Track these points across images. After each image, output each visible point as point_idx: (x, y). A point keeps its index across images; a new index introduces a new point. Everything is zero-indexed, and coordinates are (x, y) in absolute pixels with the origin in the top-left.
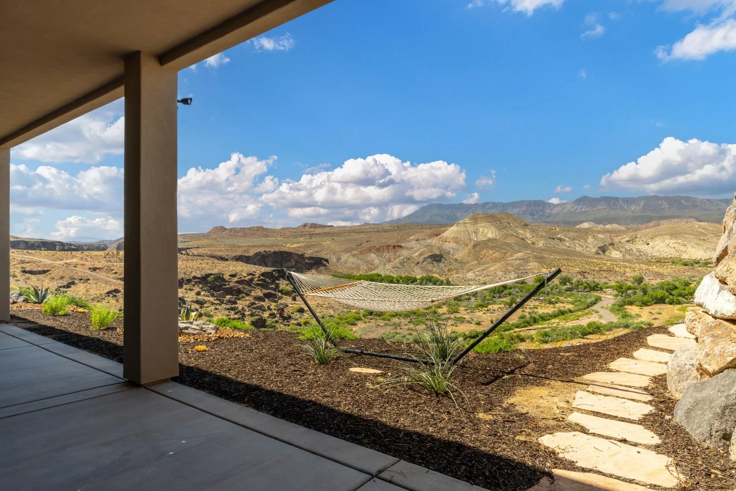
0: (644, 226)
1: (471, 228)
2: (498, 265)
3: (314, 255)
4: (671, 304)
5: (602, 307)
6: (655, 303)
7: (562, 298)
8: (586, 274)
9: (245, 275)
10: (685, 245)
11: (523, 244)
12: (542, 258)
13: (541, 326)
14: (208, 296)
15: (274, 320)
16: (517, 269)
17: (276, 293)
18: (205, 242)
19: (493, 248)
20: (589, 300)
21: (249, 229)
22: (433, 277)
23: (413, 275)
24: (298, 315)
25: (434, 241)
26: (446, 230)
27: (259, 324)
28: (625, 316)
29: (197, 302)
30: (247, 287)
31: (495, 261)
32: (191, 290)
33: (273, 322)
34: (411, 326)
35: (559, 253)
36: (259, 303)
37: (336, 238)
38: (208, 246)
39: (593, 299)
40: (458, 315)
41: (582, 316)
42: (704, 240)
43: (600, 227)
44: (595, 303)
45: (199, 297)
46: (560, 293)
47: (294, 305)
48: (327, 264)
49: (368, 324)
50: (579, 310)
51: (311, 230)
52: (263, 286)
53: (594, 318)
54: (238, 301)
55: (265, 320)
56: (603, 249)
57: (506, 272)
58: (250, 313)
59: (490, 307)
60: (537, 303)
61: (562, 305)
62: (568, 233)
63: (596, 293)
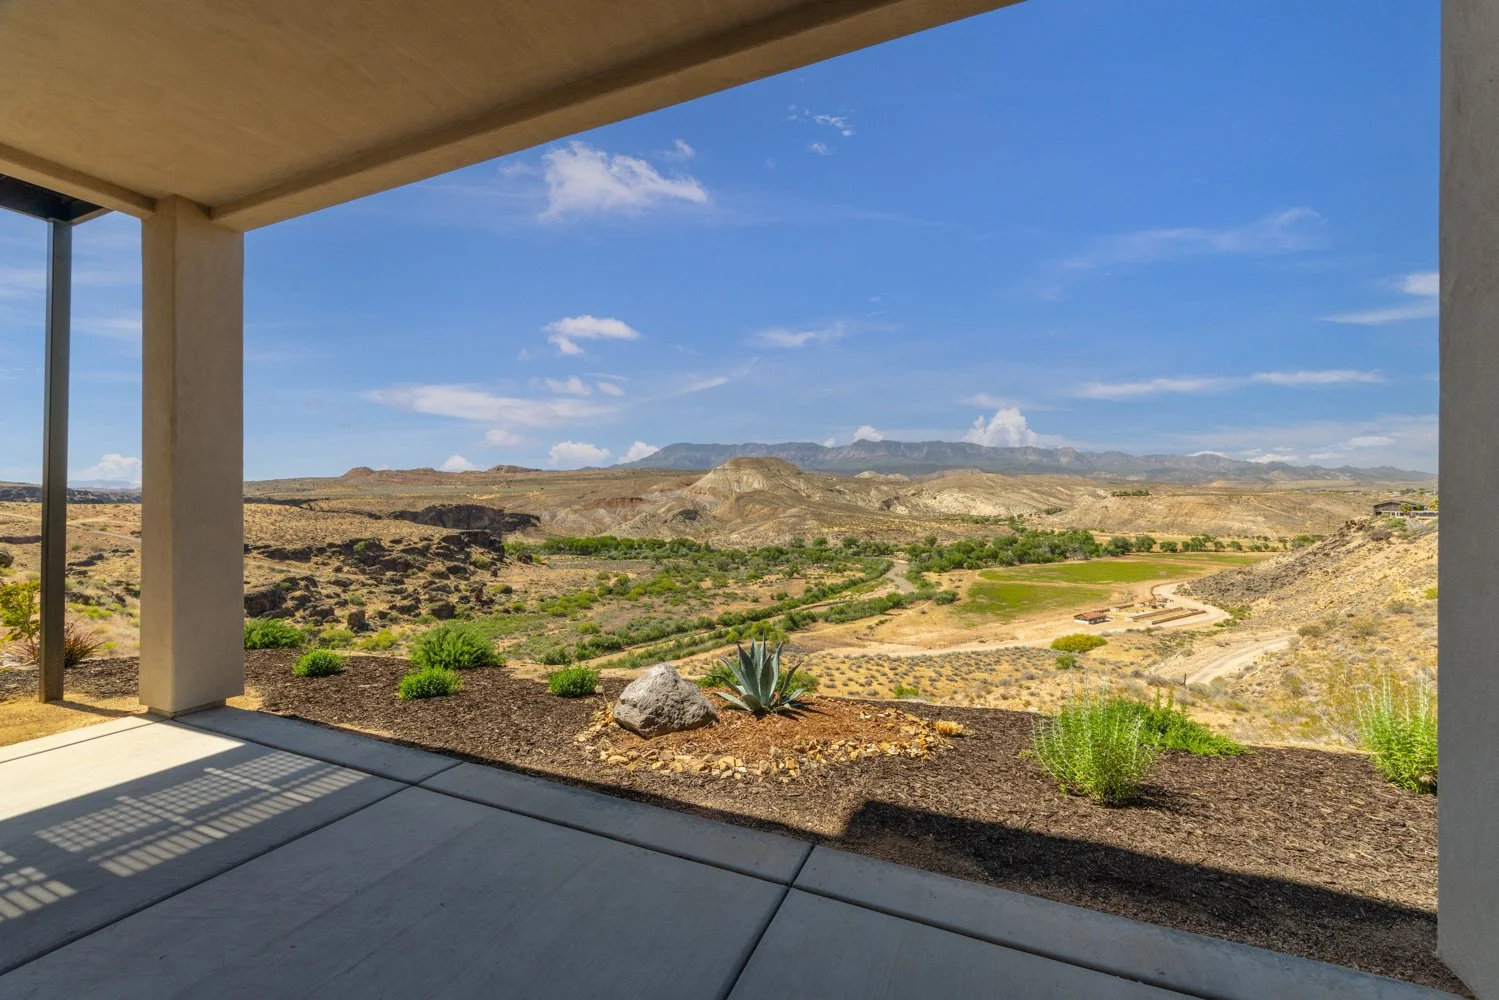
0: (928, 476)
1: (732, 476)
2: (770, 524)
3: (519, 510)
4: (969, 569)
5: (897, 575)
6: (954, 568)
7: (849, 565)
8: (873, 535)
9: (417, 540)
10: (974, 500)
11: (797, 498)
12: (821, 514)
13: (832, 601)
14: (356, 574)
15: (468, 606)
16: (792, 529)
17: (467, 566)
18: (338, 490)
19: (760, 502)
20: (882, 567)
21: (412, 472)
22: (687, 540)
23: (660, 537)
24: (503, 598)
25: (685, 492)
26: (700, 478)
27: (444, 613)
28: (925, 585)
29: (337, 583)
30: (420, 558)
31: (766, 518)
32: (324, 564)
33: (466, 610)
34: (669, 607)
35: (840, 508)
36: (440, 582)
37: (546, 488)
38: (345, 497)
39: (885, 564)
40: (727, 590)
41: (877, 586)
42: (993, 494)
43: (882, 477)
44: (888, 570)
45: (340, 575)
46: (846, 558)
47: (495, 583)
48: (538, 524)
49: (608, 606)
50: (872, 579)
51: (508, 475)
52: (447, 555)
53: (890, 589)
54: (405, 580)
55: (454, 607)
56: (888, 504)
57: (780, 532)
58: (427, 596)
59: (766, 578)
60: (821, 572)
61: (851, 573)
62: (847, 484)
63: (887, 558)
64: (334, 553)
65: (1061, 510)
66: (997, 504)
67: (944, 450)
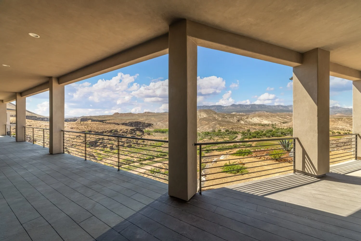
0: (251, 113)
1: (198, 114)
2: (207, 126)
3: (148, 123)
4: (257, 138)
5: (238, 139)
6: (253, 138)
7: (226, 136)
8: (233, 129)
9: (125, 130)
10: (262, 120)
11: (215, 119)
12: (220, 123)
13: (219, 146)
14: (112, 137)
15: (134, 145)
16: (213, 127)
17: (136, 135)
18: (112, 118)
19: (205, 120)
20: (234, 137)
21: (127, 113)
30: (125, 134)
31: (206, 124)
35: (226, 122)
37: (156, 117)
38: (113, 120)
42: (268, 118)
43: (238, 114)
44: (236, 138)
45: (109, 137)
46: (225, 135)
48: (153, 126)
49: (165, 146)
50: (231, 140)
51: (147, 114)
52: (131, 133)
55: (131, 145)
56: (239, 121)
57: (209, 128)
59: (204, 139)
60: (218, 138)
61: (226, 139)
62: (228, 116)
63: (236, 135)
64: (108, 132)
65: (287, 122)
66: (269, 121)
67: (255, 106)
